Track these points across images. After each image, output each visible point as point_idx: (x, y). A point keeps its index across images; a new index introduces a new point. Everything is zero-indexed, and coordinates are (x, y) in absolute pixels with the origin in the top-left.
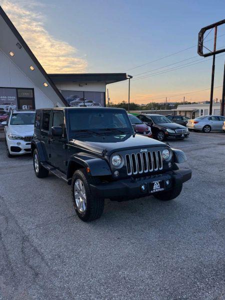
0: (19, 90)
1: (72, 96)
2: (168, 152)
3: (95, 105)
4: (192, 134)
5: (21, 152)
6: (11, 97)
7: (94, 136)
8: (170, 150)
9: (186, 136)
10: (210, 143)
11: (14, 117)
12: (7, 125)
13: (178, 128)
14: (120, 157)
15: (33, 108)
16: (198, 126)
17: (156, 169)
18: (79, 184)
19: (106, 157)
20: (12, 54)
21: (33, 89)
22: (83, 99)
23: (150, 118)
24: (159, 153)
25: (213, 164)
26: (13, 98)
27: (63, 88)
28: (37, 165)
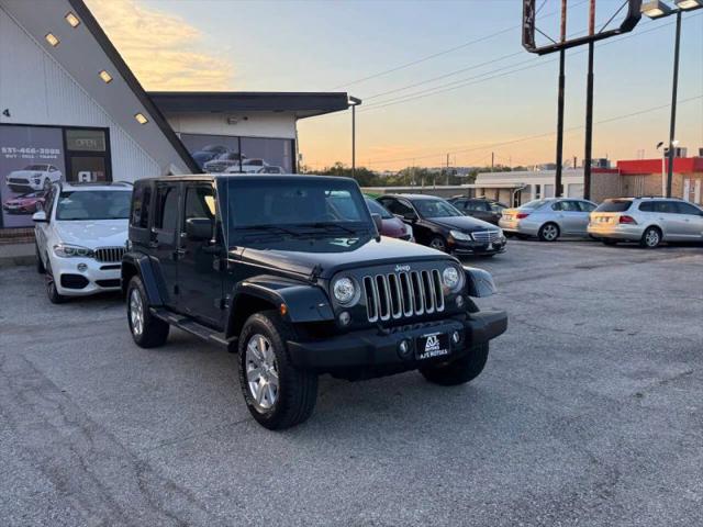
0: (69, 134)
1: (207, 148)
2: (455, 273)
3: (268, 170)
4: (512, 245)
5: (89, 289)
6: (47, 151)
7: (288, 239)
8: (459, 270)
9: (498, 248)
10: (557, 264)
11: (67, 201)
12: (47, 221)
13: (480, 229)
14: (353, 282)
15: (108, 179)
16: (526, 225)
17: (431, 311)
18: (258, 346)
19: (320, 283)
20: (52, 40)
21: (107, 130)
22: (238, 157)
23: (410, 206)
24: (435, 273)
25: (562, 311)
26: (55, 153)
27: (184, 128)
28: (137, 317)
